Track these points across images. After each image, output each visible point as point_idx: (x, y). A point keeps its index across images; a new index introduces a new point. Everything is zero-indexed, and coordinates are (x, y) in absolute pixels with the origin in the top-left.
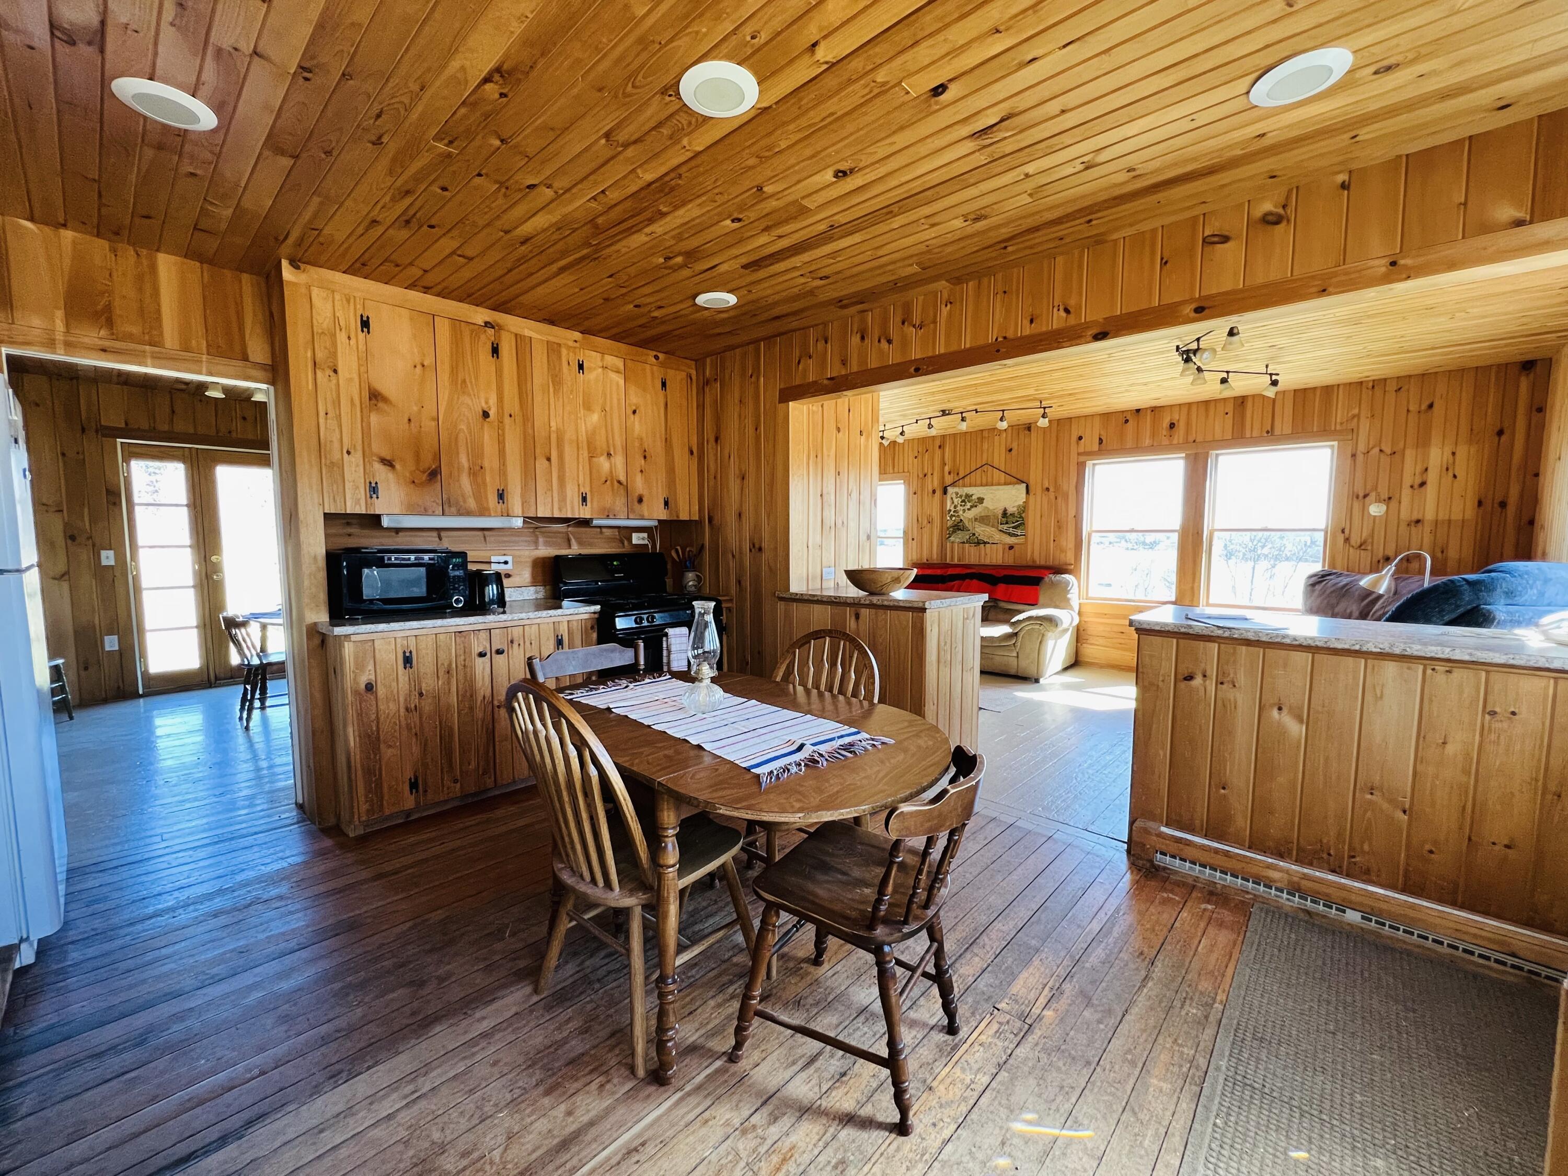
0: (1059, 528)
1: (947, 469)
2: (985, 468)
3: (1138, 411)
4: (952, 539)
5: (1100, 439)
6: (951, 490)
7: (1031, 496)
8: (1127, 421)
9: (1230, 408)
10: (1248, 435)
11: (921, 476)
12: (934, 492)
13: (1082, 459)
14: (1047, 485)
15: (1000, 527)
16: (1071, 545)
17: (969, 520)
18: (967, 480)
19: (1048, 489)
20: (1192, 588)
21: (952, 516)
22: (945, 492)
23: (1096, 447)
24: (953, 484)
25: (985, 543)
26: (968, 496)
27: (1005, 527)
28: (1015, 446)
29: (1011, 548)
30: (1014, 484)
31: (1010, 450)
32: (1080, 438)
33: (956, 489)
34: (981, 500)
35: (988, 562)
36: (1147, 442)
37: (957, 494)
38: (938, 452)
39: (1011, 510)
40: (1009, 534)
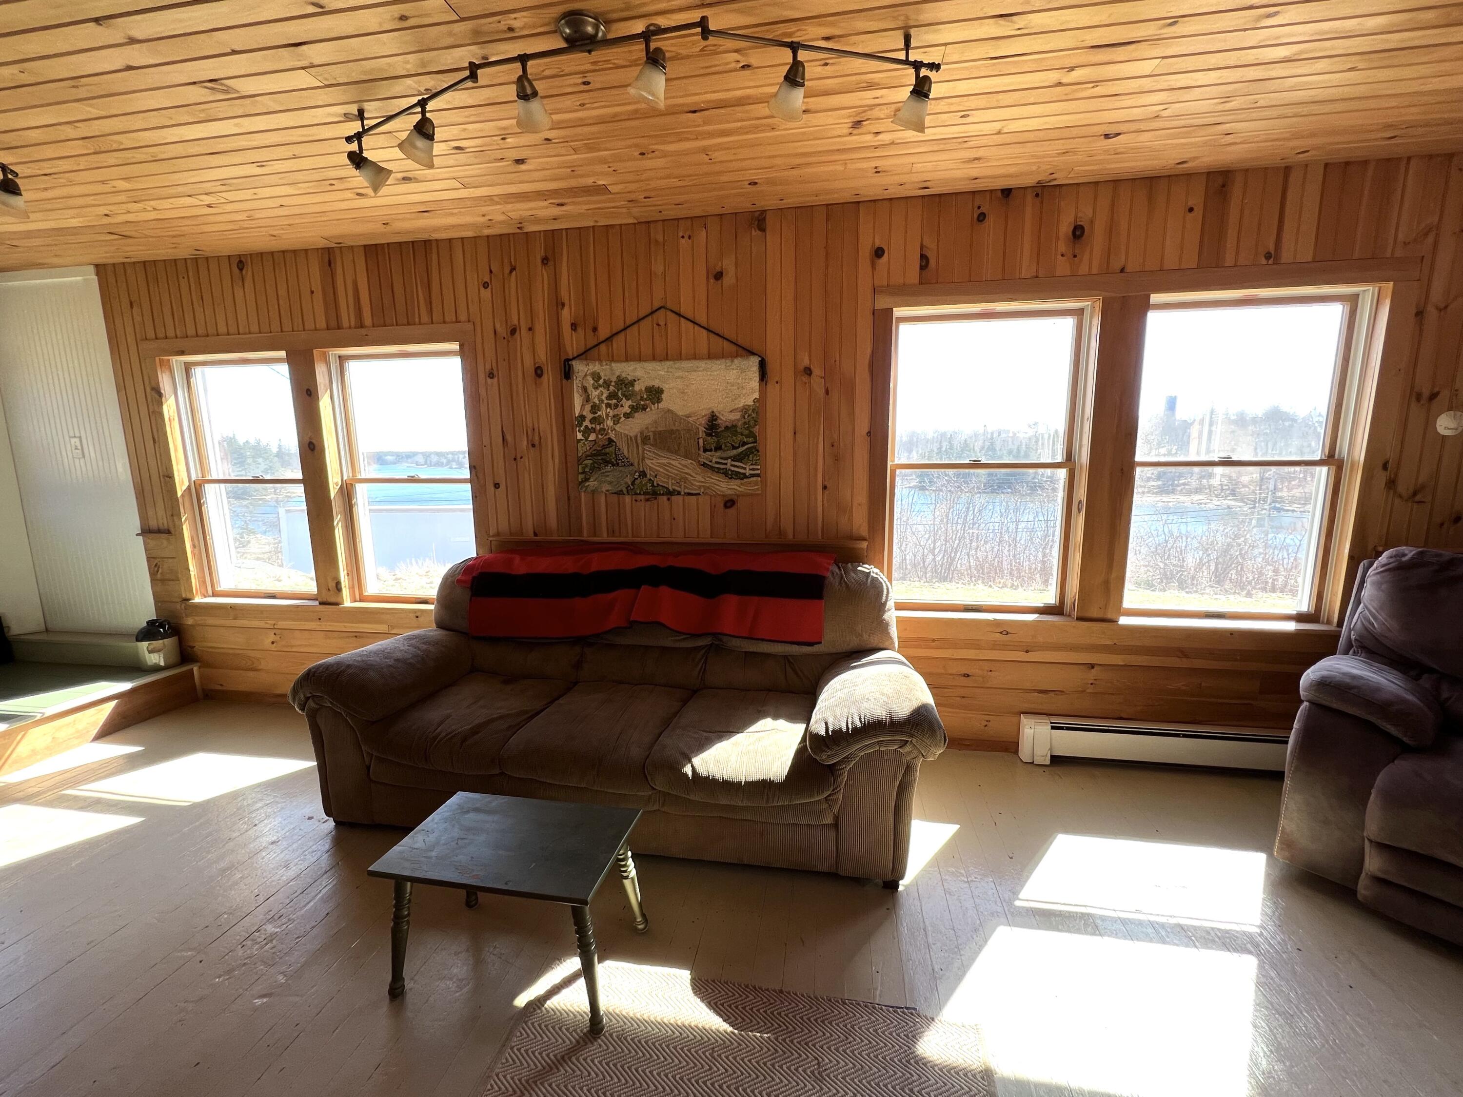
0: (837, 459)
1: (566, 315)
2: (660, 316)
3: (1007, 192)
4: (592, 484)
5: (923, 257)
6: (579, 367)
7: (773, 389)
8: (982, 217)
9: (1196, 200)
10: (1229, 260)
11: (501, 330)
12: (539, 372)
13: (882, 303)
14: (806, 362)
15: (704, 457)
16: (861, 498)
17: (629, 439)
18: (618, 342)
19: (808, 371)
20: (1106, 583)
21: (587, 432)
22: (567, 373)
23: (913, 275)
24: (584, 355)
25: (670, 493)
26: (624, 385)
27: (714, 457)
28: (728, 264)
29: (730, 503)
30: (733, 356)
31: (719, 276)
32: (879, 253)
33: (595, 367)
34: (655, 394)
35: (679, 536)
36: (1027, 268)
37: (596, 377)
38: (542, 276)
39: (727, 417)
40: (726, 473)
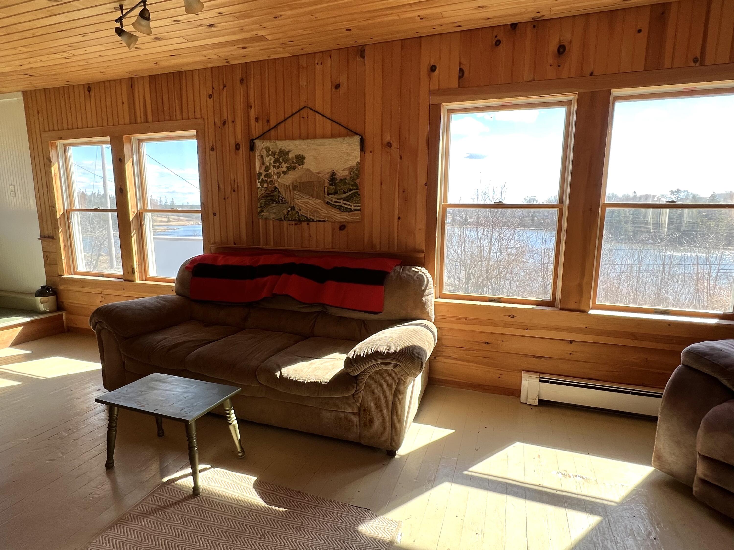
0: (406, 200)
1: (252, 112)
2: (304, 113)
3: (514, 26)
4: (265, 214)
5: (461, 71)
6: (259, 144)
7: (368, 156)
8: (498, 43)
9: (644, 23)
10: (667, 63)
11: (218, 123)
12: (237, 147)
13: (435, 100)
14: (388, 138)
15: (328, 198)
16: (421, 225)
17: (287, 187)
18: (281, 129)
19: (389, 145)
20: (580, 286)
21: (262, 182)
22: (252, 148)
23: (454, 82)
24: (262, 137)
25: (308, 220)
26: (284, 154)
27: (334, 198)
28: (343, 80)
29: (343, 227)
30: (344, 136)
31: (337, 87)
32: (433, 68)
33: (267, 144)
34: (300, 159)
35: (313, 247)
36: (527, 76)
37: (268, 149)
38: (240, 89)
39: (342, 173)
40: (340, 208)
